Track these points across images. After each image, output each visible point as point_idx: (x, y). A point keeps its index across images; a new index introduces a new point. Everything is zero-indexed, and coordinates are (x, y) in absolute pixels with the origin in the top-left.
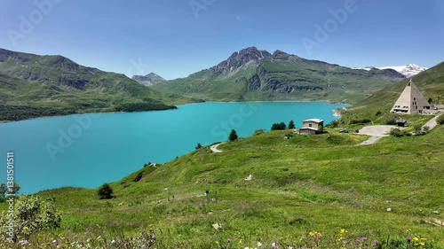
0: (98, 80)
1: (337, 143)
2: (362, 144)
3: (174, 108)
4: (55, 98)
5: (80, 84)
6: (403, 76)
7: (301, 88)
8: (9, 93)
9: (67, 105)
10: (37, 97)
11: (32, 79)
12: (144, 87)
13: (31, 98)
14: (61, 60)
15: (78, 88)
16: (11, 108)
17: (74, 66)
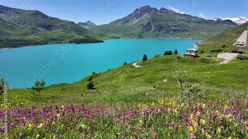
0: (59, 25)
1: (207, 63)
2: (221, 63)
3: (102, 42)
4: (36, 35)
5: (49, 27)
6: (236, 24)
7: (175, 31)
8: (11, 32)
9: (42, 39)
10: (25, 34)
11: (22, 24)
12: (85, 29)
13: (23, 35)
14: (37, 13)
15: (47, 29)
16: (13, 40)
17: (45, 16)
